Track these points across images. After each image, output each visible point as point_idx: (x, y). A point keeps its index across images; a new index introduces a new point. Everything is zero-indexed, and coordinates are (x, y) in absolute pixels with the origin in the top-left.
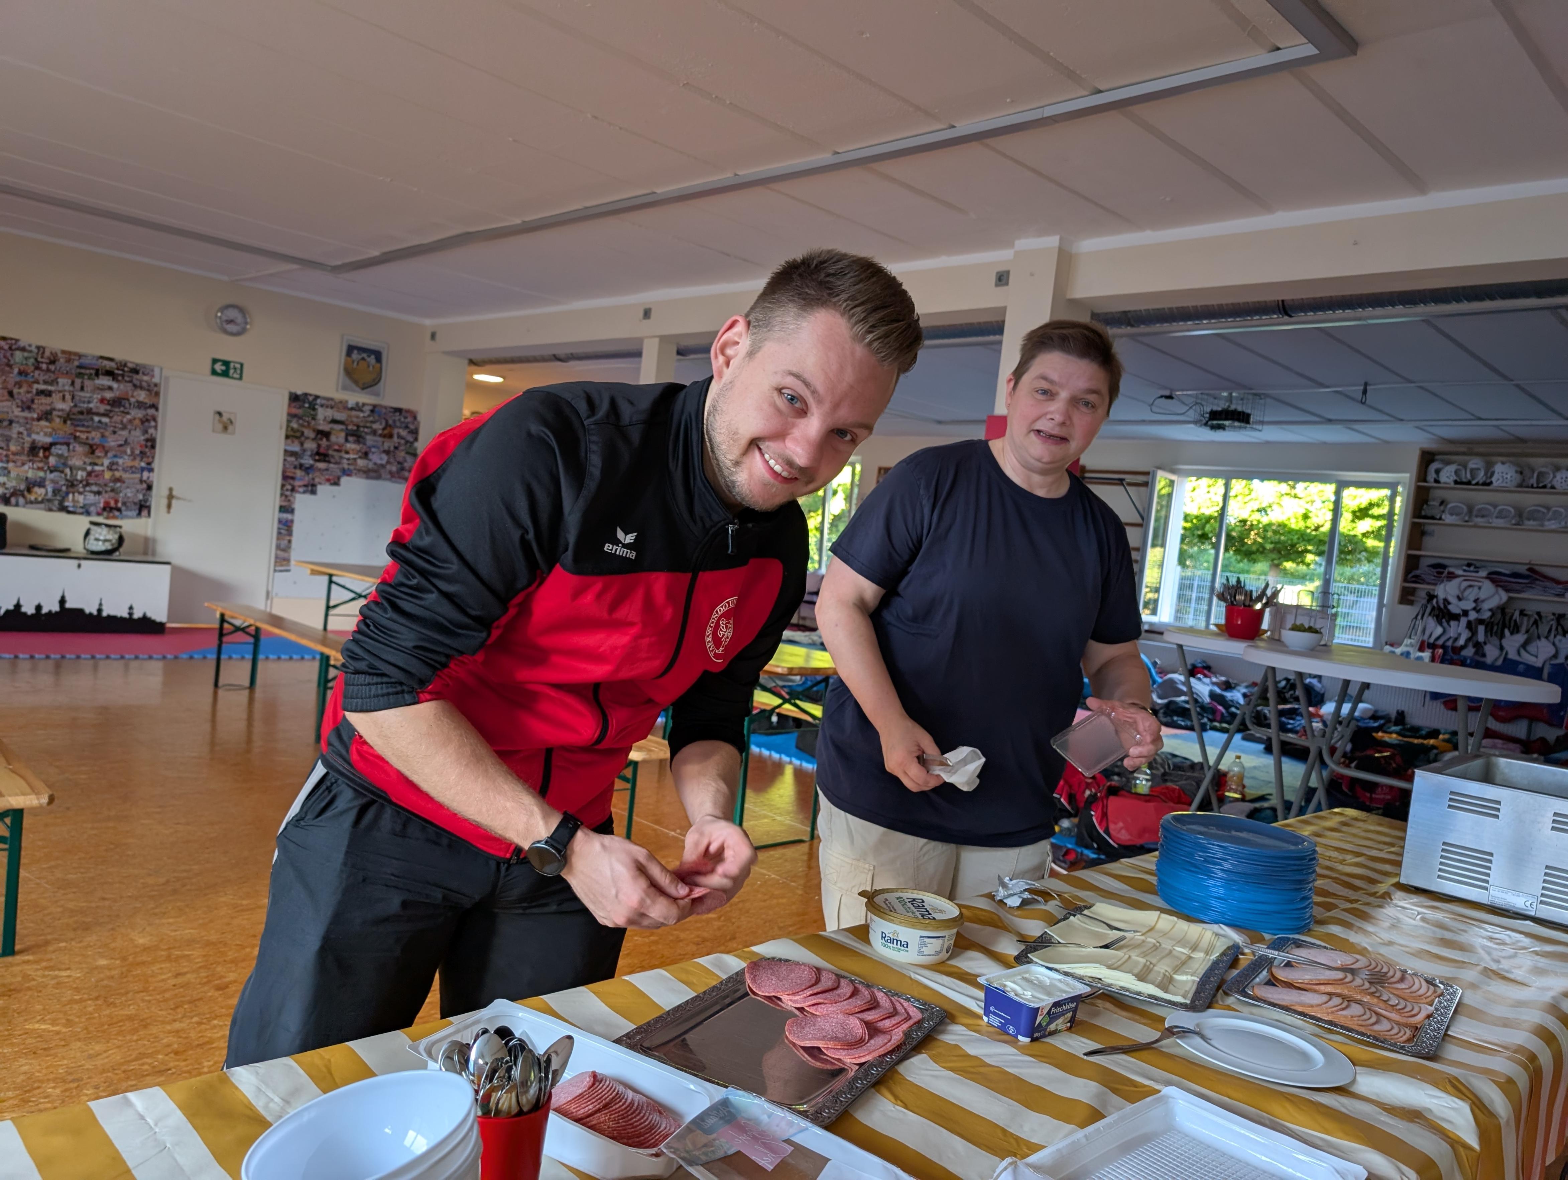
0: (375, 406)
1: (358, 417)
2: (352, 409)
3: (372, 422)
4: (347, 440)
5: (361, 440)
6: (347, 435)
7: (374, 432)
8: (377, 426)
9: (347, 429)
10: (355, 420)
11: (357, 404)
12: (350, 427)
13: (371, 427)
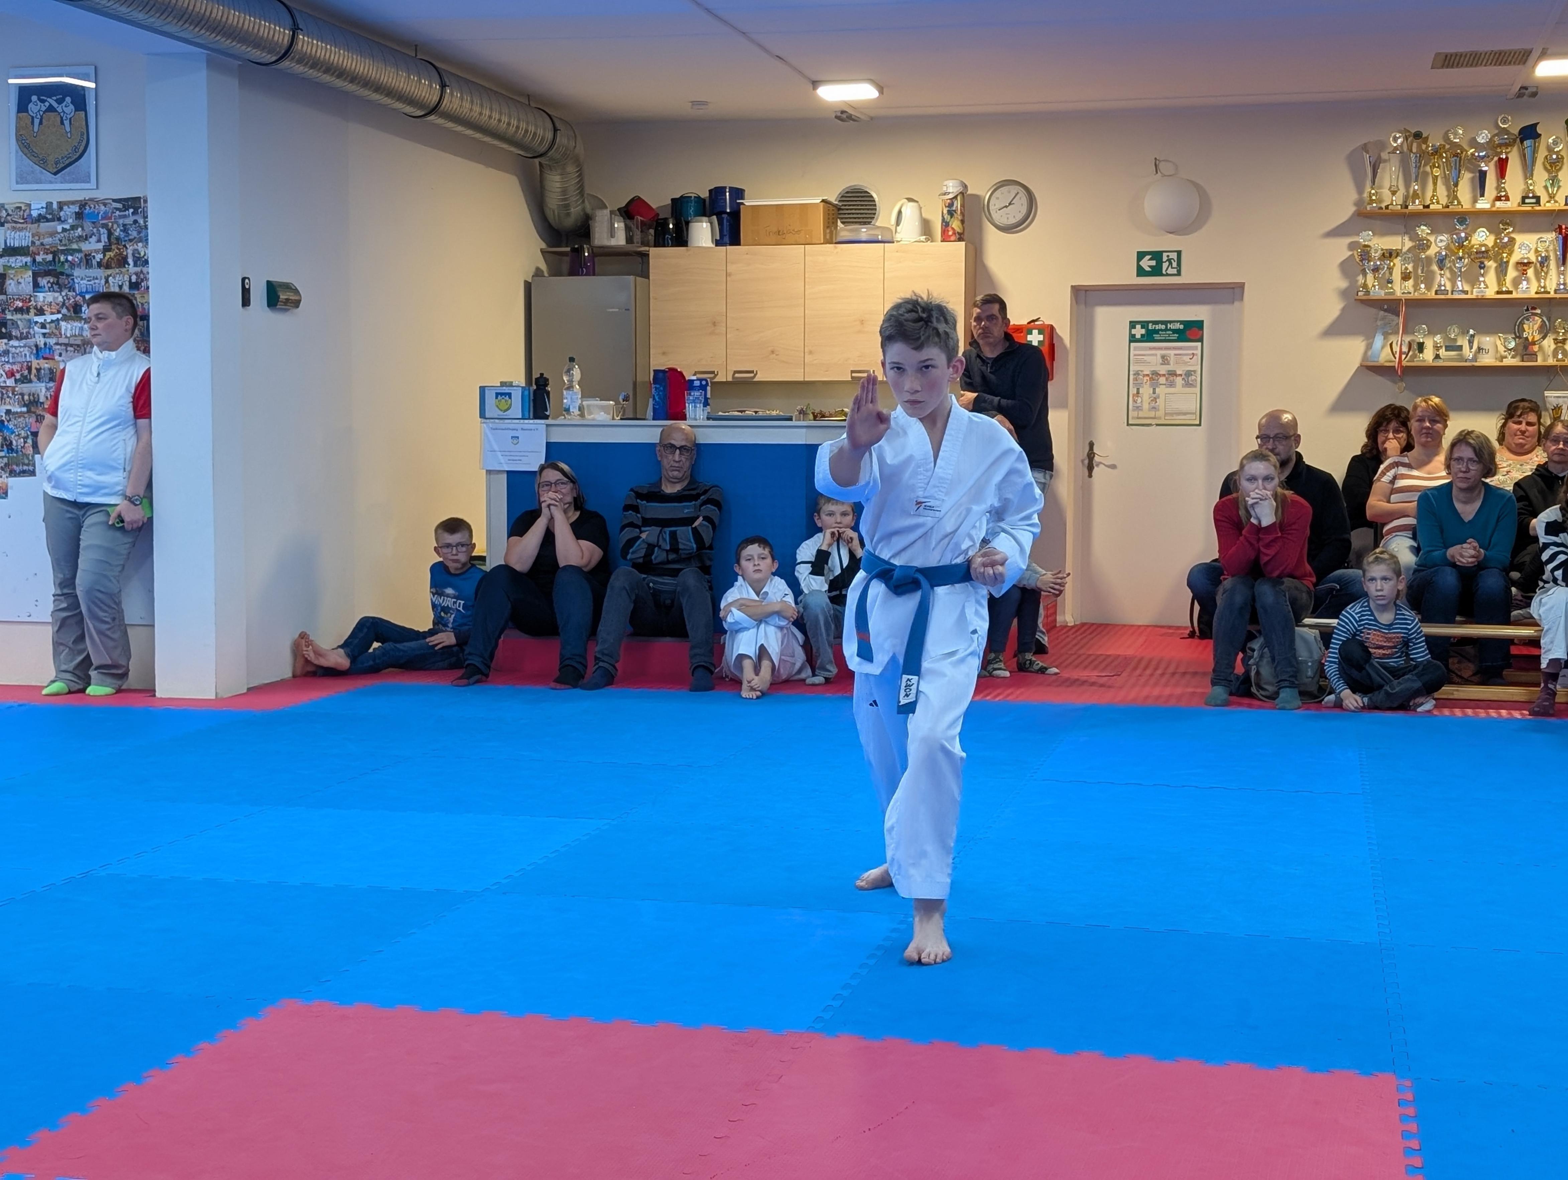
0: (83, 204)
1: (52, 234)
2: (40, 219)
3: (81, 239)
4: (36, 286)
5: (63, 279)
6: (35, 276)
7: (88, 260)
8: (93, 246)
9: (34, 260)
10: (48, 240)
11: (49, 205)
12: (39, 259)
13: (79, 251)
